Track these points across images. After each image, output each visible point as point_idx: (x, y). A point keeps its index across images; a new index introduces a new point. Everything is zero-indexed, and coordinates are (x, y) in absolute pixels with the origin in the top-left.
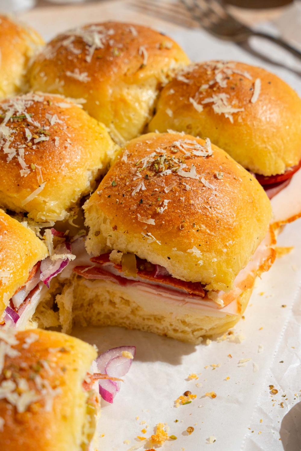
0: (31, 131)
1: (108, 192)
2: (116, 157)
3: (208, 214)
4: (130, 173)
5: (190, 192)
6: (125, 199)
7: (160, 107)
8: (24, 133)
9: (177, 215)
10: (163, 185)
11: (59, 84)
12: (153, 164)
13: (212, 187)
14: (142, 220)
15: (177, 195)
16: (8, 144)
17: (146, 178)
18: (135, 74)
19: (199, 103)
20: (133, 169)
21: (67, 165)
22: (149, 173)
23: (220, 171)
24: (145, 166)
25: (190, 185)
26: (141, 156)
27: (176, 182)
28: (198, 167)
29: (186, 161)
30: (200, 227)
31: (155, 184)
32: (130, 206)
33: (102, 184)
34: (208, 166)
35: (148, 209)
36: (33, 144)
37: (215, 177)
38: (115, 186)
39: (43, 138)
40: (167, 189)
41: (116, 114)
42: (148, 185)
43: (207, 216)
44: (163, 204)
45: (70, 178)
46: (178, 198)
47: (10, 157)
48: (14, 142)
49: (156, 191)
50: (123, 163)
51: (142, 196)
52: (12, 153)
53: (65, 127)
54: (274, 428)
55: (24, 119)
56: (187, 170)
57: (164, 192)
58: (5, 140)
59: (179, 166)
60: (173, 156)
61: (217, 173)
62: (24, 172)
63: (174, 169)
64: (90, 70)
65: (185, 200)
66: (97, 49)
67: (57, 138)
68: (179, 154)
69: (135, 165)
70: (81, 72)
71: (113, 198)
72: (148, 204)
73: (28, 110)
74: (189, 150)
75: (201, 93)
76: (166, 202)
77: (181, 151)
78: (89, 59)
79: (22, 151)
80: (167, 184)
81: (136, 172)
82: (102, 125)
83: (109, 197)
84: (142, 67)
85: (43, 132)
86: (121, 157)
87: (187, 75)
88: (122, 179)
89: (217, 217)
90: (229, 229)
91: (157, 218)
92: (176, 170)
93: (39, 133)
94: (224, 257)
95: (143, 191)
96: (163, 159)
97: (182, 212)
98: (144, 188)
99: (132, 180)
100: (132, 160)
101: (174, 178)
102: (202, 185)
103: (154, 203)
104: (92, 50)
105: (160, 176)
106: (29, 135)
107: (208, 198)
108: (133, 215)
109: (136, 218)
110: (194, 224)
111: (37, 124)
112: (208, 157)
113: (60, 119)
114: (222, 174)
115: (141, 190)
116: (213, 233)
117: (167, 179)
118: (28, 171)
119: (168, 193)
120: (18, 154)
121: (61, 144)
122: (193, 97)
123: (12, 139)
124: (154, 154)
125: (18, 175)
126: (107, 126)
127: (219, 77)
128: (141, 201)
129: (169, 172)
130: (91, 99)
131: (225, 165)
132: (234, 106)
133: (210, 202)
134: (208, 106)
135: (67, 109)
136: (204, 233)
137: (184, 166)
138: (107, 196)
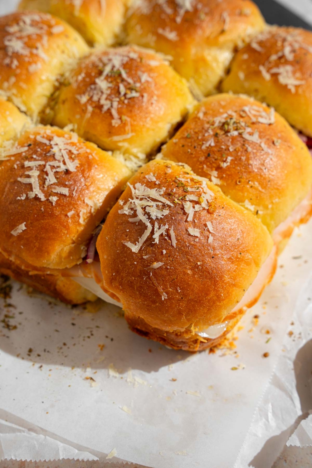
0: (125, 86)
1: (182, 142)
2: (194, 112)
3: (262, 174)
4: (203, 128)
5: (250, 153)
6: (196, 151)
7: (234, 69)
8: (119, 88)
9: (237, 172)
10: (229, 144)
11: (151, 39)
12: (224, 124)
13: (270, 151)
14: (207, 170)
15: (239, 154)
16: (104, 96)
17: (216, 135)
18: (216, 38)
19: (268, 71)
20: (207, 126)
21: (152, 119)
22: (219, 131)
23: (279, 138)
24: (217, 124)
25: (251, 148)
26: (214, 116)
27: (241, 143)
28: (260, 132)
29: (252, 126)
30: (254, 184)
31: (223, 142)
32: (199, 157)
33: (178, 134)
34: (269, 132)
35: (213, 162)
36: (126, 98)
37: (273, 143)
38: (190, 138)
39: (134, 94)
40: (232, 148)
41: (196, 71)
42: (217, 142)
43: (261, 176)
44: (226, 160)
45: (153, 130)
46: (240, 157)
47: (105, 108)
48: (109, 95)
49: (222, 148)
50: (199, 119)
51: (210, 151)
52: (107, 105)
53: (153, 85)
54: (290, 359)
55: (120, 75)
56: (251, 134)
57: (229, 150)
58: (102, 92)
59: (245, 129)
60: (242, 120)
61: (275, 140)
62: (116, 122)
63: (240, 131)
64: (179, 29)
65: (246, 160)
66: (187, 12)
67: (145, 95)
68: (246, 119)
69: (208, 123)
70: (171, 31)
71: (186, 148)
72: (214, 158)
73: (125, 66)
74: (255, 116)
75: (270, 63)
76: (229, 159)
77: (248, 116)
78: (179, 20)
79: (115, 104)
80: (232, 143)
81: (208, 128)
82: (184, 81)
83: (183, 146)
84: (223, 32)
85: (134, 88)
86: (198, 112)
87: (261, 43)
88: (196, 133)
89: (269, 178)
90: (277, 189)
91: (220, 171)
92: (242, 132)
93: (131, 89)
94: (269, 212)
95: (212, 147)
96: (232, 121)
97: (241, 170)
98: (213, 144)
99: (204, 136)
100: (207, 118)
101: (239, 139)
102: (261, 149)
103: (219, 158)
104: (182, 12)
105: (227, 136)
106: (122, 89)
107: (264, 161)
108: (200, 165)
109: (203, 168)
110: (249, 181)
111: (130, 80)
112: (270, 124)
113: (150, 77)
114: (279, 141)
115: (210, 145)
116: (263, 191)
117: (233, 139)
118: (119, 122)
119: (233, 151)
120: (112, 106)
121: (148, 101)
122: (263, 65)
123: (109, 92)
124: (225, 115)
125: (110, 124)
126: (188, 80)
127: (287, 50)
128: (209, 155)
129: (236, 133)
130: (177, 56)
131: (283, 134)
132: (297, 79)
133: (265, 164)
134: (275, 76)
135: (156, 67)
136: (256, 189)
137: (249, 130)
138: (181, 145)
